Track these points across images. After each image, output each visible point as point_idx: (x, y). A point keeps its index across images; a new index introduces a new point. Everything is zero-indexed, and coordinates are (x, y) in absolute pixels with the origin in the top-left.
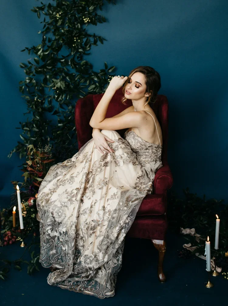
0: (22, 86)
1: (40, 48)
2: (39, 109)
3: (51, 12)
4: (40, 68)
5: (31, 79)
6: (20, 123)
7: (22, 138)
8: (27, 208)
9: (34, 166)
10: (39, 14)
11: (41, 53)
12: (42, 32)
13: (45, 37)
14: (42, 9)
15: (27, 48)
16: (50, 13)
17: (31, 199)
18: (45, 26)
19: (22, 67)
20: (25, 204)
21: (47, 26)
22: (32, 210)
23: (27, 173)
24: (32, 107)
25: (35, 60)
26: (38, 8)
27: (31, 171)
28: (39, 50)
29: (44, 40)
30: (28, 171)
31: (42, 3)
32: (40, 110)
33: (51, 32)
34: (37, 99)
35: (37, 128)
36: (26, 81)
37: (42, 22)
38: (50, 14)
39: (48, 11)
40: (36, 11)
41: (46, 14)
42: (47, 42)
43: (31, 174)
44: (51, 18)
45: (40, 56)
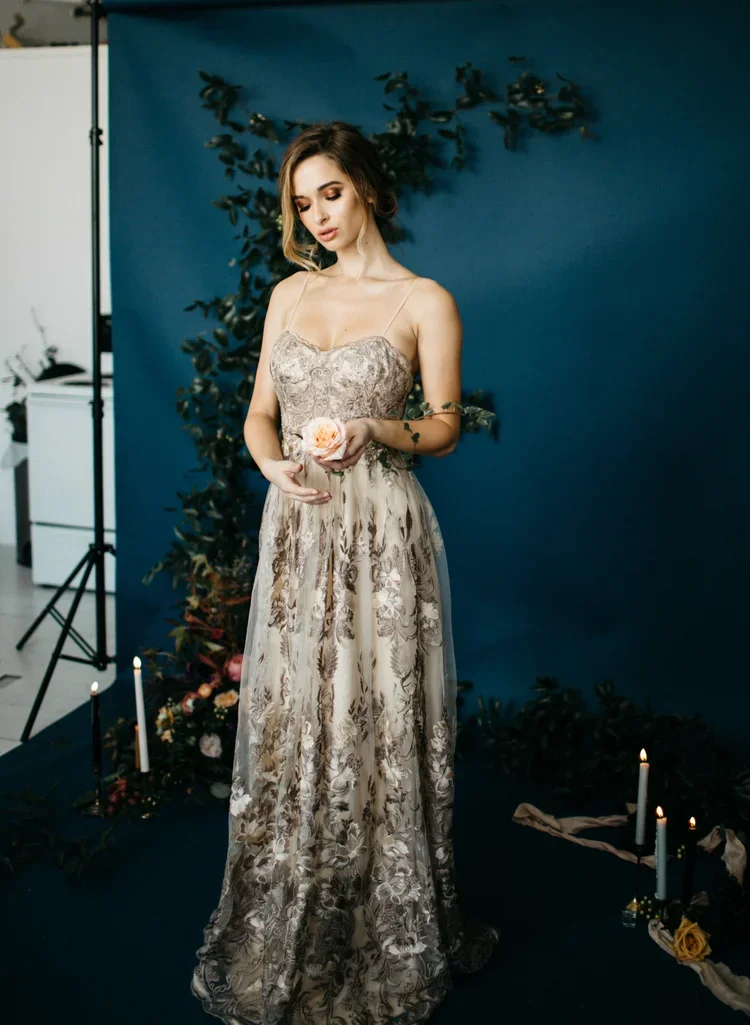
0: (184, 401)
1: (229, 303)
2: (225, 463)
3: (264, 210)
4: (230, 355)
5: (206, 385)
6: (180, 495)
7: (178, 535)
8: (178, 721)
9: (204, 610)
10: (233, 213)
11: (233, 317)
12: (241, 263)
13: (247, 275)
14: (241, 201)
15: (200, 304)
16: (262, 212)
17: (189, 697)
18: (247, 246)
19: (186, 350)
20: (173, 708)
21: (252, 246)
22: (189, 726)
23: (182, 629)
24: (209, 456)
25: (217, 336)
26: (230, 198)
27: (194, 624)
28: (229, 309)
29: (245, 283)
30: (186, 623)
31: (240, 188)
32: (229, 465)
33: (263, 262)
34: (224, 435)
35: (220, 508)
36: (192, 389)
37: (238, 237)
38: (261, 216)
39: (257, 207)
40: (225, 207)
41: (252, 215)
42: (252, 287)
43: (194, 631)
44: (264, 227)
45: (229, 324)
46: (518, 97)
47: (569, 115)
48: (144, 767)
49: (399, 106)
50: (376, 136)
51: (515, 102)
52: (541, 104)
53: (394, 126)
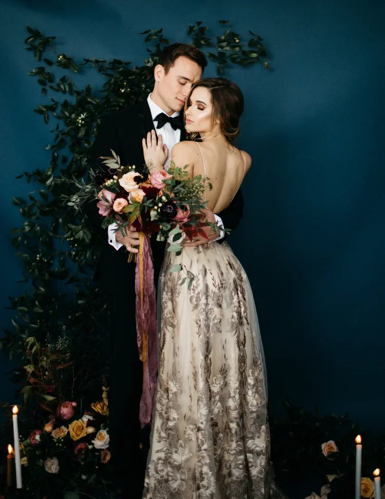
0: (18, 238)
1: (50, 173)
2: (44, 276)
3: (67, 113)
4: (47, 206)
5: (32, 225)
7: (14, 324)
8: (29, 450)
9: (38, 374)
10: (46, 116)
11: (52, 182)
12: (53, 147)
13: (56, 154)
14: (52, 108)
15: (26, 173)
16: (66, 115)
17: (36, 434)
18: (57, 136)
19: (16, 204)
20: (25, 442)
21: (60, 137)
22: (37, 453)
23: (28, 388)
24: (34, 271)
25: (41, 193)
26: (46, 107)
27: (35, 383)
28: (49, 177)
29: (55, 159)
30: (29, 384)
31: (53, 100)
32: (47, 277)
33: (67, 146)
34: (41, 258)
35: (42, 305)
36: (24, 229)
37: (52, 131)
38: (65, 118)
39: (62, 112)
40: (41, 112)
41: (58, 117)
42: (59, 162)
43: (35, 388)
44: (67, 125)
45: (49, 187)
46: (224, 44)
47: (254, 55)
48: (19, 485)
49: (154, 50)
50: (137, 68)
51: (222, 47)
52: (237, 49)
53: (149, 62)
